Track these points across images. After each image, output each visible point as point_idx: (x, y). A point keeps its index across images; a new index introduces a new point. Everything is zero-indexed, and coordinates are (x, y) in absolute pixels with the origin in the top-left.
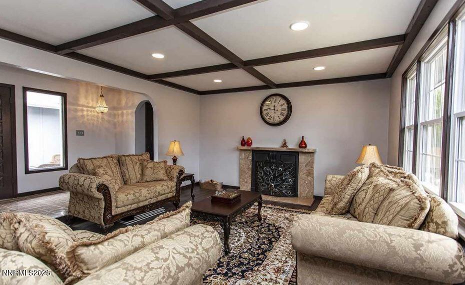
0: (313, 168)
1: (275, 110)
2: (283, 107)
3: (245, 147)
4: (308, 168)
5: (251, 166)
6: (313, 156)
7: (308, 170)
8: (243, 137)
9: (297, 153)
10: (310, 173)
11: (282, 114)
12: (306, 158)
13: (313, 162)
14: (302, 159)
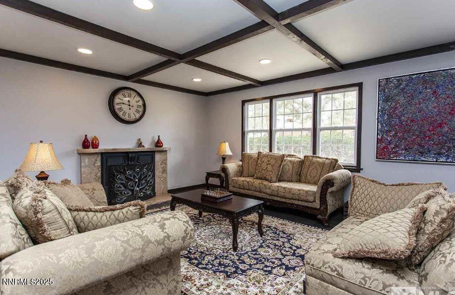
0: (166, 165)
1: (129, 105)
2: (138, 104)
3: (91, 150)
4: (162, 166)
5: (99, 174)
6: (166, 154)
7: (162, 168)
8: (86, 136)
9: (154, 152)
10: (164, 171)
11: (137, 111)
12: (161, 156)
13: (167, 160)
14: (158, 157)
